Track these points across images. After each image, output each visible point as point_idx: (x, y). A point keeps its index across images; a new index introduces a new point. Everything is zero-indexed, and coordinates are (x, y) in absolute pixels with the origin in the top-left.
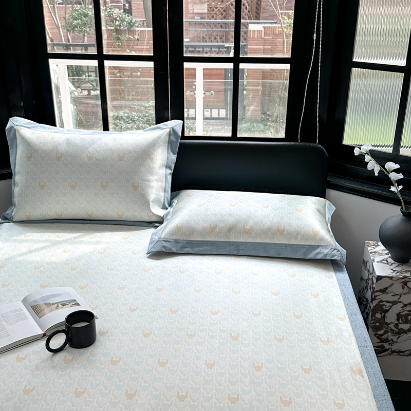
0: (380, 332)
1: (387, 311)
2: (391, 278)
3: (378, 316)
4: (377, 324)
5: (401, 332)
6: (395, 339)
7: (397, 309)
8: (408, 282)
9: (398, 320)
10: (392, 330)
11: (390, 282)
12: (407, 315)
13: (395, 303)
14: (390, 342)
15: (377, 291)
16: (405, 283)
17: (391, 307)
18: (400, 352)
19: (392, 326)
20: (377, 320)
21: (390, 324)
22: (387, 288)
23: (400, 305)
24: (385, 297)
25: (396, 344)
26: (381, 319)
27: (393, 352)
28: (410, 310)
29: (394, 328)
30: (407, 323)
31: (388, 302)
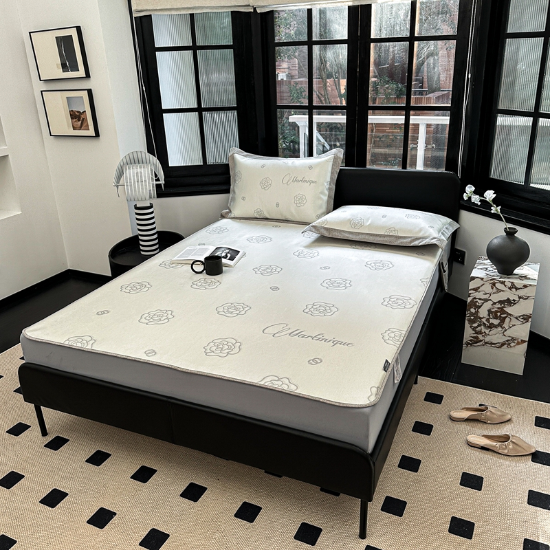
0: (475, 325)
1: (480, 307)
2: (482, 279)
3: (473, 310)
4: (472, 318)
5: (491, 326)
6: (487, 331)
7: (488, 305)
8: (496, 283)
9: (489, 315)
10: (484, 323)
11: (482, 282)
12: (497, 312)
13: (486, 300)
14: (484, 334)
15: (471, 290)
16: (494, 284)
17: (483, 303)
18: (492, 344)
19: (484, 320)
20: (472, 314)
21: (482, 318)
22: (479, 288)
23: (491, 303)
24: (477, 295)
25: (488, 336)
26: (475, 314)
27: (486, 343)
28: (498, 308)
29: (486, 322)
30: (496, 319)
31: (480, 299)
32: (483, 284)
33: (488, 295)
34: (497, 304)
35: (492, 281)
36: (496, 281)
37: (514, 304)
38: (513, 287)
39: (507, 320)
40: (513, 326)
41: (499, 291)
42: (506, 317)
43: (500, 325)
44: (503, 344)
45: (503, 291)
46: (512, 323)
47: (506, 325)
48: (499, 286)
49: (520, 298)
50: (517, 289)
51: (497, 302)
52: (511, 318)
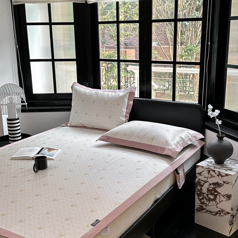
0: (201, 198)
1: (202, 186)
2: (203, 167)
3: (199, 187)
4: (199, 192)
5: (209, 200)
6: (207, 203)
7: (206, 186)
9: (208, 193)
12: (212, 190)
13: (206, 182)
14: (206, 205)
15: (197, 174)
16: (209, 172)
17: (204, 183)
18: (210, 212)
19: (205, 195)
21: (204, 193)
22: (201, 173)
23: (208, 184)
24: (202, 178)
25: (209, 207)
26: (200, 190)
27: (207, 211)
28: (213, 188)
29: (206, 197)
30: (212, 195)
31: (202, 181)
32: (203, 171)
33: (207, 178)
34: (212, 185)
35: (208, 169)
36: (210, 170)
37: (221, 186)
38: (219, 174)
39: (218, 196)
40: (221, 201)
41: (212, 176)
42: (217, 195)
43: (214, 199)
44: (217, 213)
45: (214, 177)
46: (221, 199)
47: (217, 200)
49: (224, 182)
50: (222, 176)
51: (211, 184)
52: (220, 195)
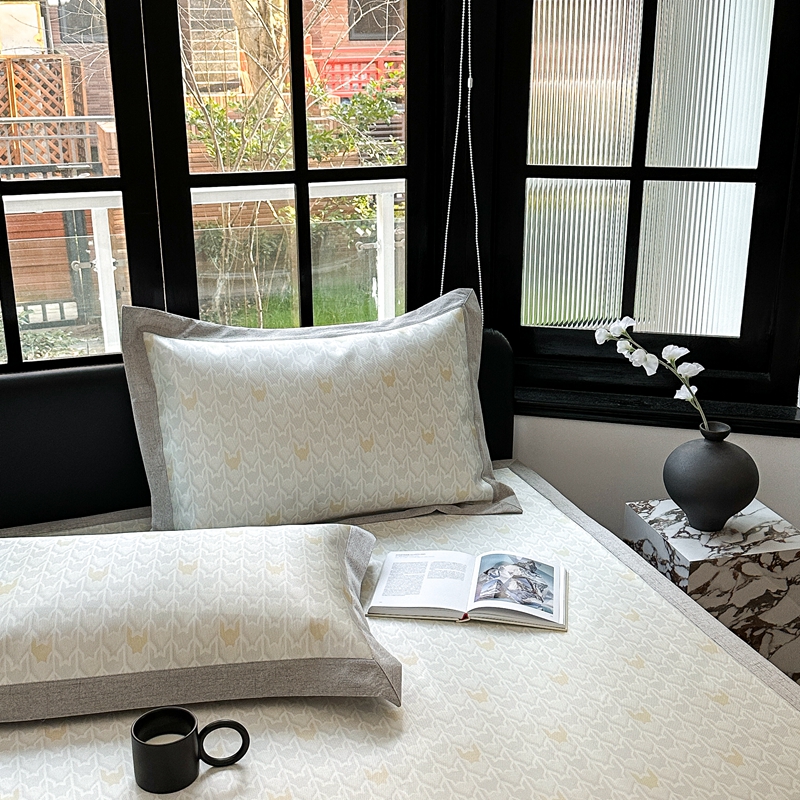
2: (714, 562)
8: (742, 563)
11: (714, 569)
13: (724, 610)
16: (738, 568)
22: (708, 584)
23: (733, 611)
28: (748, 619)
31: (711, 610)
32: (717, 574)
33: (728, 596)
34: (746, 609)
35: (735, 562)
36: (742, 560)
37: (779, 599)
38: (777, 562)
39: (766, 639)
40: (777, 648)
41: (749, 579)
42: (763, 635)
45: (756, 578)
46: (774, 644)
48: (750, 568)
49: (790, 583)
50: (784, 565)
51: (745, 607)
52: (773, 632)
